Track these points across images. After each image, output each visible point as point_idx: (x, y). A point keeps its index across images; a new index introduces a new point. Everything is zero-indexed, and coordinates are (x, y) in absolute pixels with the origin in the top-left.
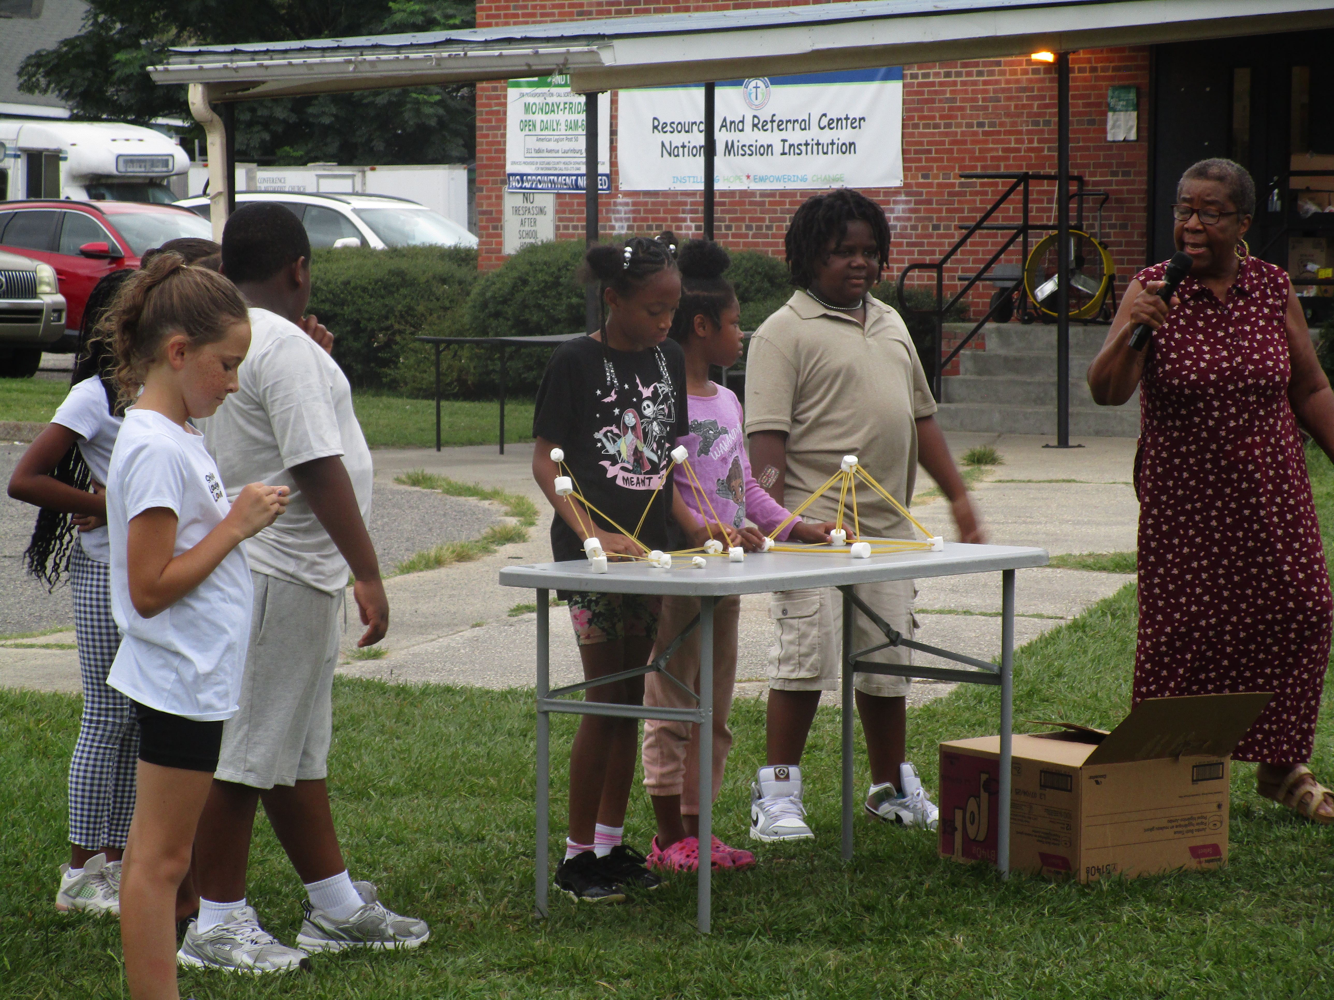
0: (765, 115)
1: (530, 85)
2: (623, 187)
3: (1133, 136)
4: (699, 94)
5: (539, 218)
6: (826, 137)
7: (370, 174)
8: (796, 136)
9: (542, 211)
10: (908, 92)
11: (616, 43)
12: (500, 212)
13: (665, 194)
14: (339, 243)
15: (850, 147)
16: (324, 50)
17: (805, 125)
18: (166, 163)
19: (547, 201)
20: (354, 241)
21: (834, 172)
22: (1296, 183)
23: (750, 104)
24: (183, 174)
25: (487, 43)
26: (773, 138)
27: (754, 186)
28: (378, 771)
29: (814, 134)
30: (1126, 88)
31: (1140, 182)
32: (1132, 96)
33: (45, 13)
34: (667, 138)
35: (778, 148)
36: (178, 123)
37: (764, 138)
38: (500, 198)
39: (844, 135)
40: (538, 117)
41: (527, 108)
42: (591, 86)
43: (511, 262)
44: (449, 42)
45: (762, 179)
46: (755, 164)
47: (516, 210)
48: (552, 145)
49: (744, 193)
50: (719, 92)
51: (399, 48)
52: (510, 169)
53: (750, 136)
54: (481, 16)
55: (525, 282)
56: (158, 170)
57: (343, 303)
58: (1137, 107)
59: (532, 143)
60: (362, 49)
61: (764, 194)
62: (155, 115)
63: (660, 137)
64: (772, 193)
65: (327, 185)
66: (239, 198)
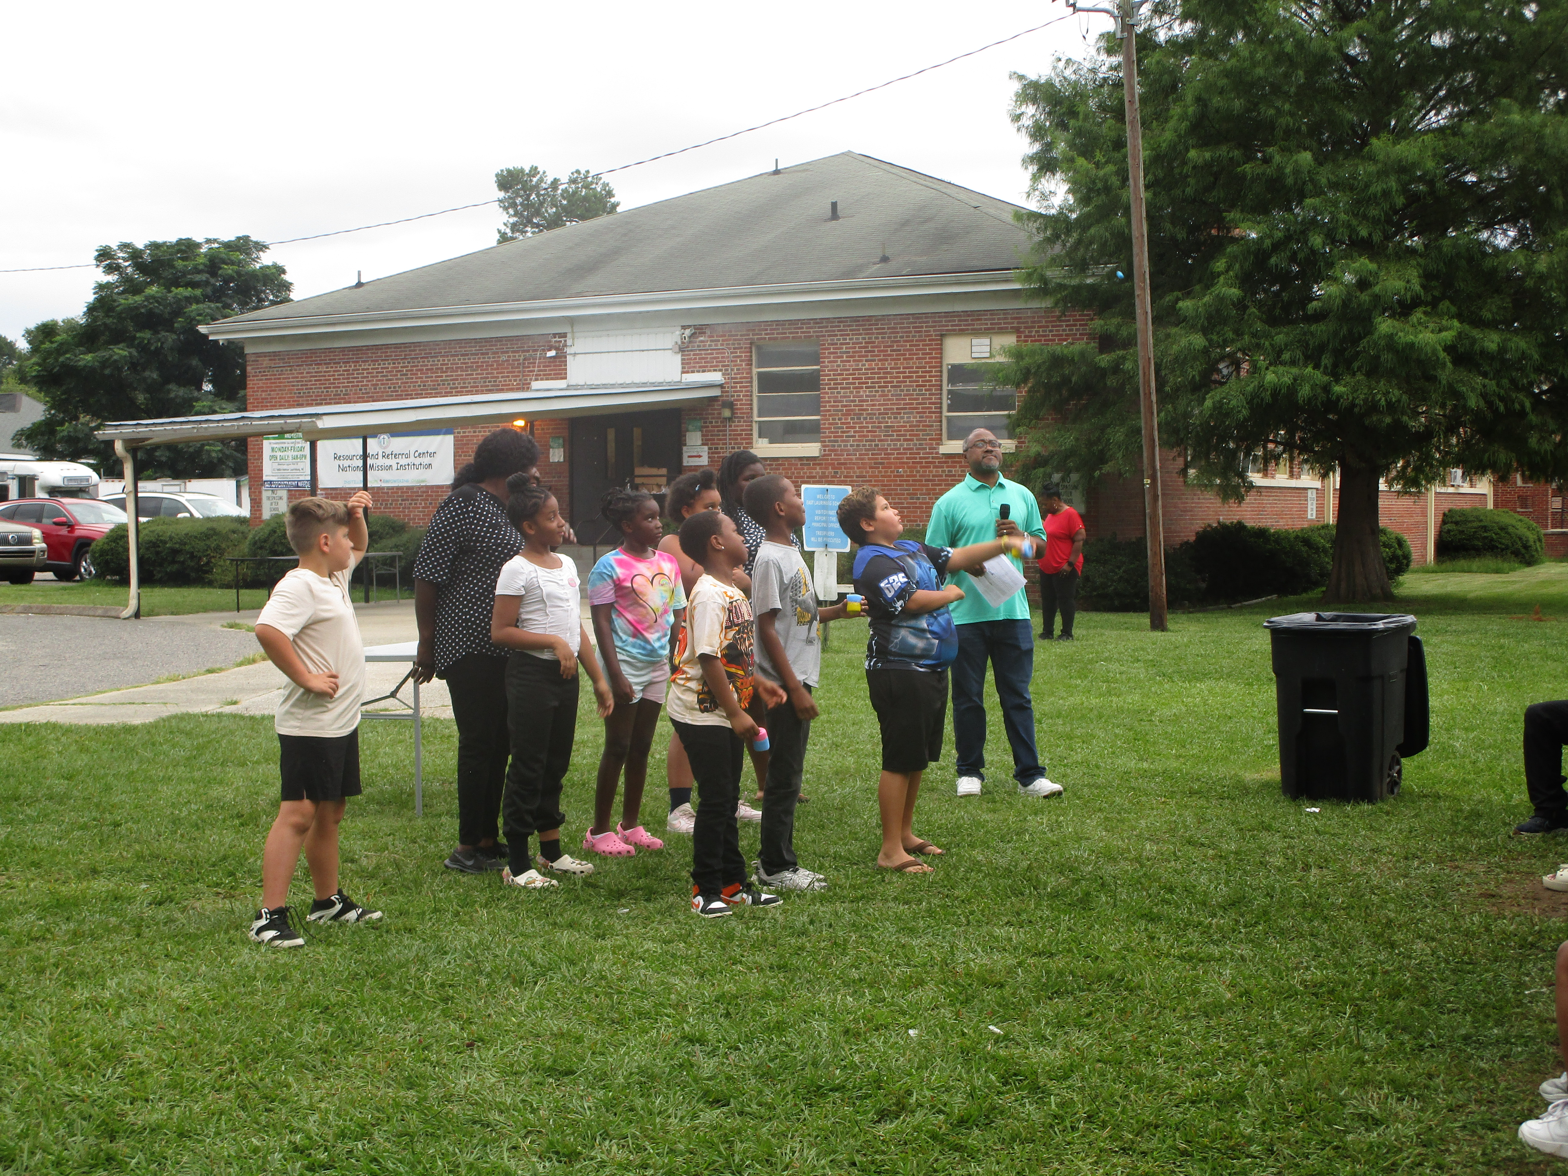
0: (388, 452)
1: (274, 438)
2: (320, 486)
3: (562, 460)
4: (360, 441)
5: (280, 502)
6: (418, 461)
7: (188, 484)
8: (403, 461)
9: (281, 498)
10: (456, 440)
11: (324, 417)
12: (261, 499)
13: (341, 489)
14: (180, 516)
15: (430, 465)
16: (182, 423)
17: (407, 456)
18: (88, 480)
19: (284, 493)
20: (187, 515)
21: (422, 478)
22: (638, 481)
23: (381, 446)
24: (96, 485)
25: (262, 418)
26: (392, 462)
27: (384, 485)
28: (247, 753)
29: (412, 460)
30: (559, 437)
31: (566, 481)
32: (561, 441)
33: (22, 410)
34: (341, 463)
35: (395, 467)
36: (91, 461)
37: (388, 462)
38: (260, 492)
39: (426, 460)
40: (278, 454)
41: (273, 449)
42: (313, 438)
43: (267, 523)
44: (243, 418)
45: (387, 481)
46: (384, 474)
47: (268, 498)
48: (285, 467)
49: (378, 488)
50: (369, 440)
51: (218, 421)
52: (265, 478)
53: (381, 461)
54: (249, 407)
55: (275, 532)
56: (84, 484)
57: (185, 544)
58: (564, 447)
59: (276, 466)
60: (200, 422)
61: (388, 488)
62: (80, 458)
63: (337, 462)
64: (392, 488)
65: (166, 489)
66: (140, 495)
